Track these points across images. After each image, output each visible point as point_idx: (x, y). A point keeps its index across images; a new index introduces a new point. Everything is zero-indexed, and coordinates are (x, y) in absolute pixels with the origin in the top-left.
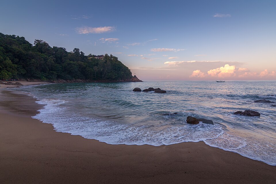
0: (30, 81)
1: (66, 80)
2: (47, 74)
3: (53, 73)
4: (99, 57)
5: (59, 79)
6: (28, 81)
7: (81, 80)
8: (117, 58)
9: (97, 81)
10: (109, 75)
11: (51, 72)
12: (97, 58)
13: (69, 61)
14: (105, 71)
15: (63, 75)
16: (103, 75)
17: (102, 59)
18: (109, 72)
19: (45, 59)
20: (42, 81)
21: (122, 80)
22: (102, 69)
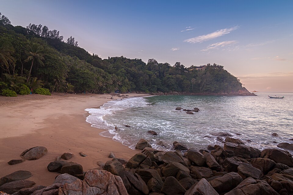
0: (138, 93)
1: (164, 92)
2: (150, 88)
3: (154, 87)
4: (201, 68)
5: (159, 92)
6: (137, 93)
7: (177, 93)
8: (223, 67)
9: (193, 94)
10: (208, 87)
11: (153, 85)
12: (198, 70)
13: (168, 75)
14: (203, 83)
15: (162, 88)
16: (201, 88)
17: (203, 69)
18: (208, 84)
19: (150, 76)
20: (146, 93)
21: (224, 92)
22: (200, 81)
